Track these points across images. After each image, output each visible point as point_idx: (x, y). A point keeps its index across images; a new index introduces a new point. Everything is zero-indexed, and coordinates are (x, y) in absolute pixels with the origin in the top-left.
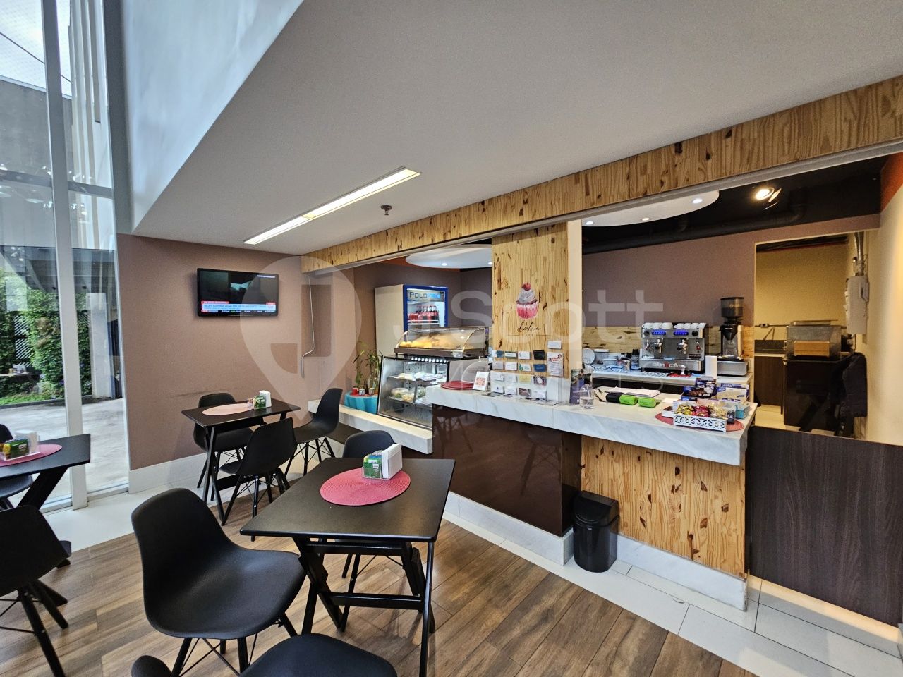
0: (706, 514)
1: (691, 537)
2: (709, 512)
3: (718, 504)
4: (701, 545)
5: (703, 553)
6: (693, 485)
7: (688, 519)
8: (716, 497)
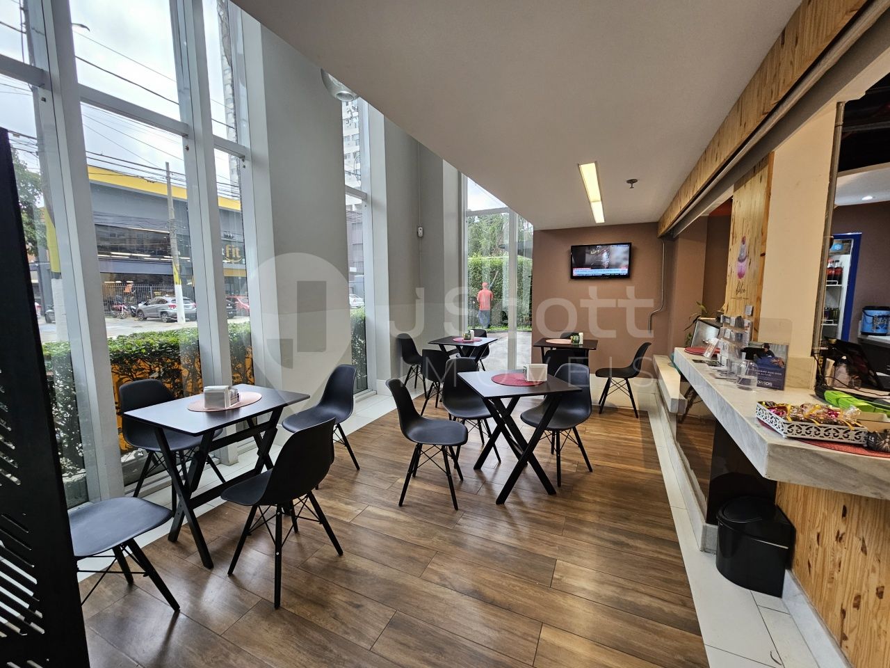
0: (861, 590)
1: (843, 612)
2: (864, 588)
3: (874, 582)
4: (851, 631)
5: (850, 643)
6: (855, 539)
7: (844, 585)
8: (874, 570)
